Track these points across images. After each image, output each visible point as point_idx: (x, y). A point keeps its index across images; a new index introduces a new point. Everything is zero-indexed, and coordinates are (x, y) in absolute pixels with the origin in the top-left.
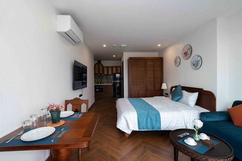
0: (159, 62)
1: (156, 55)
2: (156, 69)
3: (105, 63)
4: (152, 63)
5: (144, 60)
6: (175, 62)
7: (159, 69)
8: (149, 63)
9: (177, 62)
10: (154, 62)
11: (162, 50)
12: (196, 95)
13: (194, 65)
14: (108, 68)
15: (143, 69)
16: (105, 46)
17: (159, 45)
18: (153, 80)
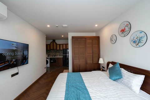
0: (96, 40)
1: (94, 34)
2: (94, 46)
3: (58, 42)
4: (91, 41)
5: (84, 39)
6: (111, 40)
7: (97, 46)
8: (88, 41)
9: (113, 40)
10: (92, 40)
11: (99, 30)
12: (142, 78)
13: (134, 42)
14: (60, 45)
15: (84, 46)
16: (48, 26)
17: (96, 25)
18: (91, 55)
